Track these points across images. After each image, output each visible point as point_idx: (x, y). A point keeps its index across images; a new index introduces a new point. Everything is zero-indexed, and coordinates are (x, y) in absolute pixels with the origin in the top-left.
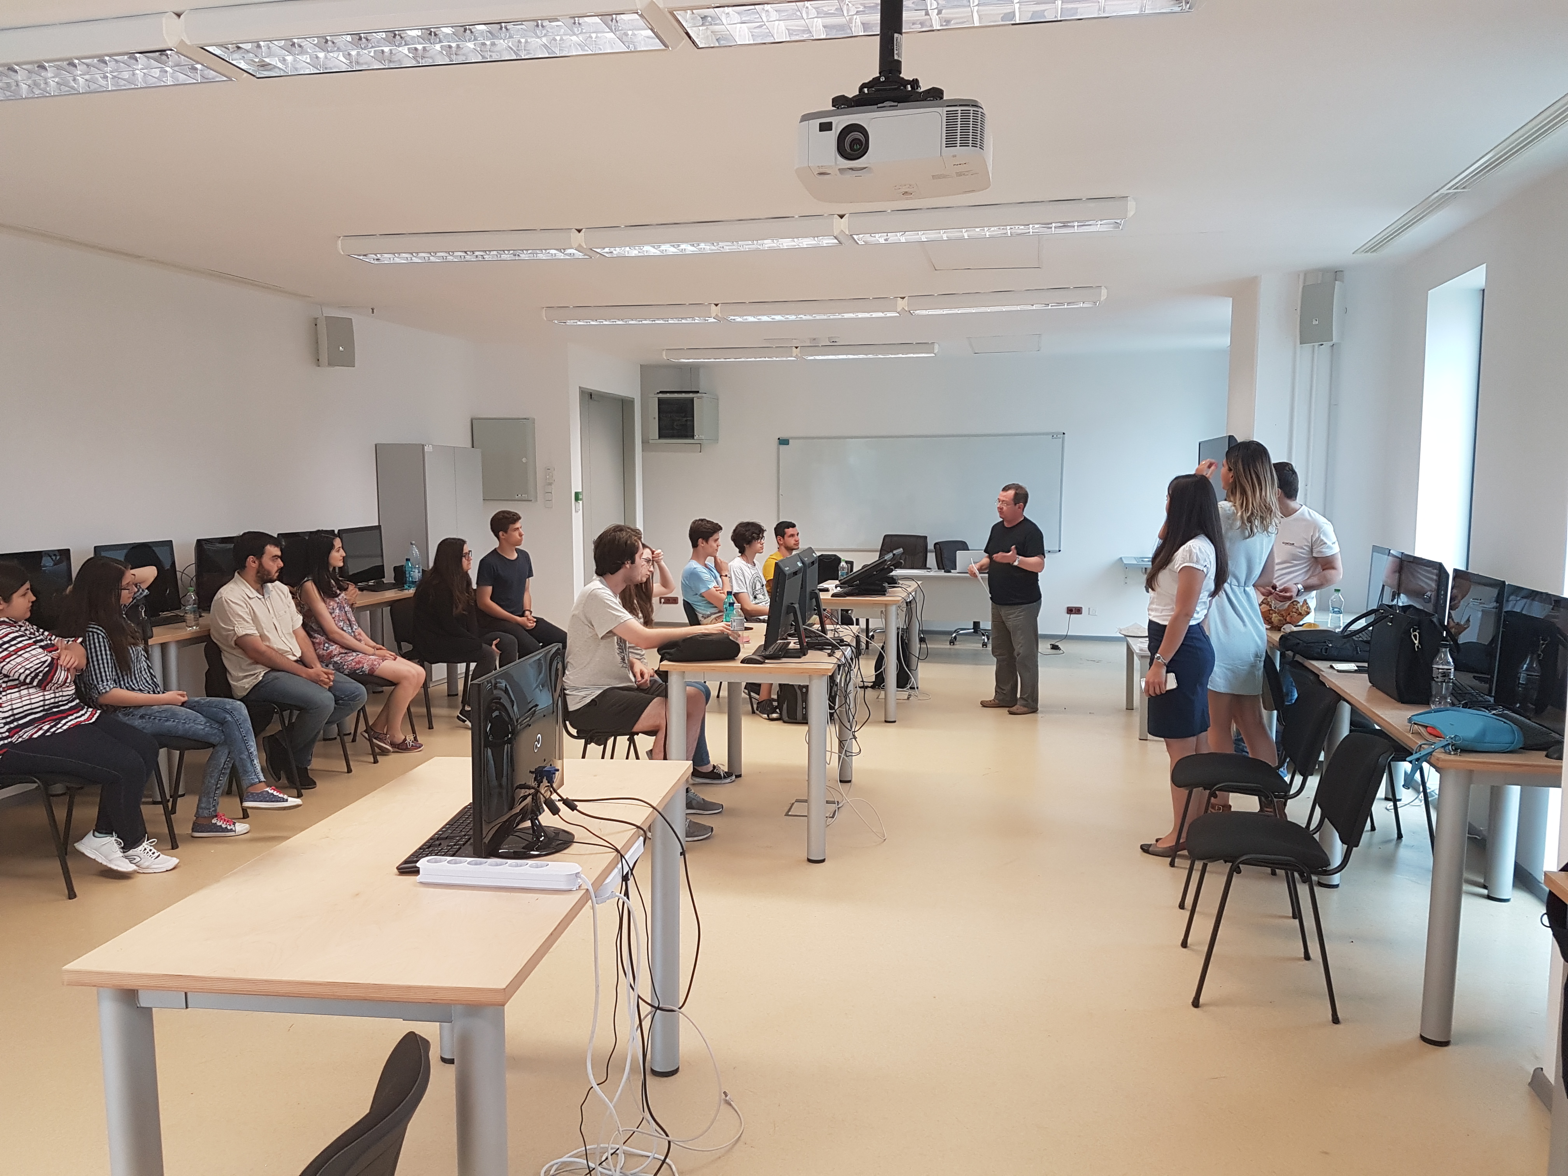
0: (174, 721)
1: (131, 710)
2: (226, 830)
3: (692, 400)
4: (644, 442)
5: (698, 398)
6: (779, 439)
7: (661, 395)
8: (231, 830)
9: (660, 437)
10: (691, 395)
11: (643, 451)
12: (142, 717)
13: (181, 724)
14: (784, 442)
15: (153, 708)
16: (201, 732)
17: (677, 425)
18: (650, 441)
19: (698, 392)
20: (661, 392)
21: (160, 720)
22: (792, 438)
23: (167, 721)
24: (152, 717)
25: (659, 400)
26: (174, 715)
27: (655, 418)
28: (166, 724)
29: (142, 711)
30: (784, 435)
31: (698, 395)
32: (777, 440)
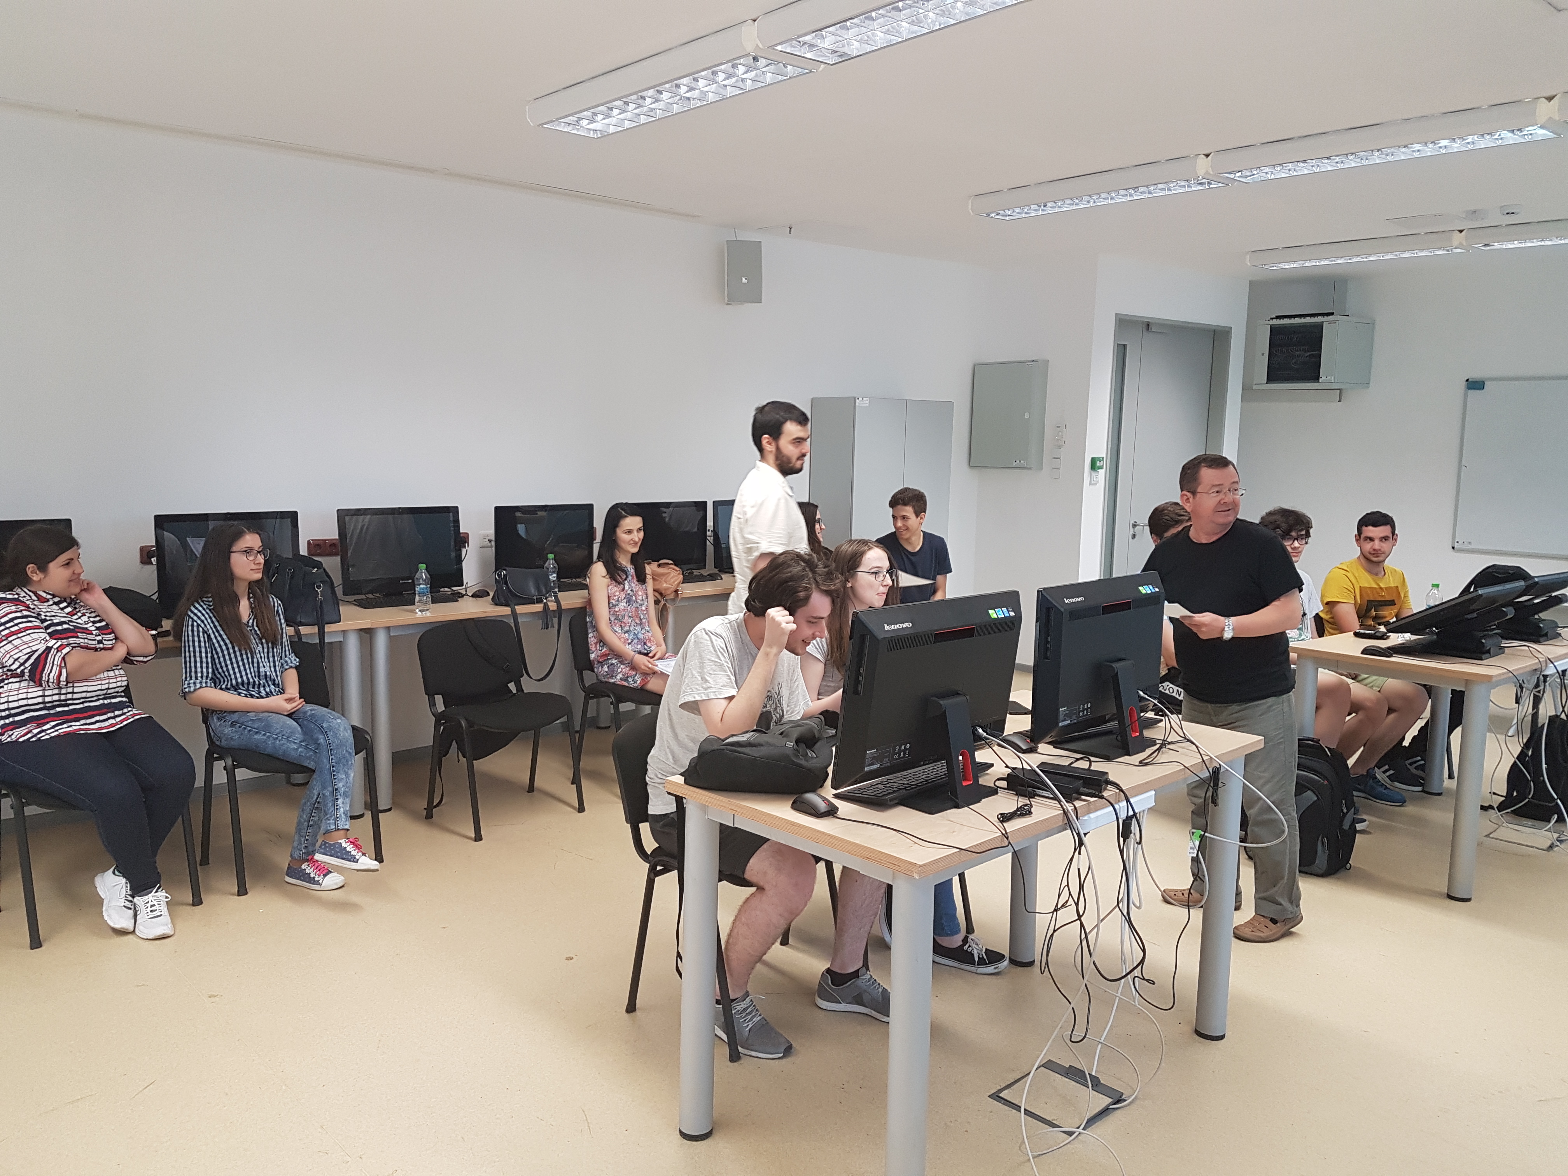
0: (264, 735)
1: (225, 714)
2: (312, 881)
3: (1320, 326)
4: (1247, 390)
5: (1330, 322)
6: (1467, 380)
7: (1275, 322)
8: (317, 883)
9: (1270, 379)
10: (1320, 319)
11: (1242, 401)
12: (232, 725)
13: (271, 739)
14: (1475, 385)
15: (248, 714)
16: (293, 753)
17: (1296, 363)
18: (1255, 387)
19: (1332, 314)
20: (1278, 317)
21: (250, 731)
22: (1490, 379)
23: (257, 733)
24: (243, 726)
25: (1273, 329)
26: (268, 727)
27: (1263, 354)
28: (256, 736)
29: (235, 717)
30: (1476, 374)
31: (1331, 318)
32: (1464, 384)
